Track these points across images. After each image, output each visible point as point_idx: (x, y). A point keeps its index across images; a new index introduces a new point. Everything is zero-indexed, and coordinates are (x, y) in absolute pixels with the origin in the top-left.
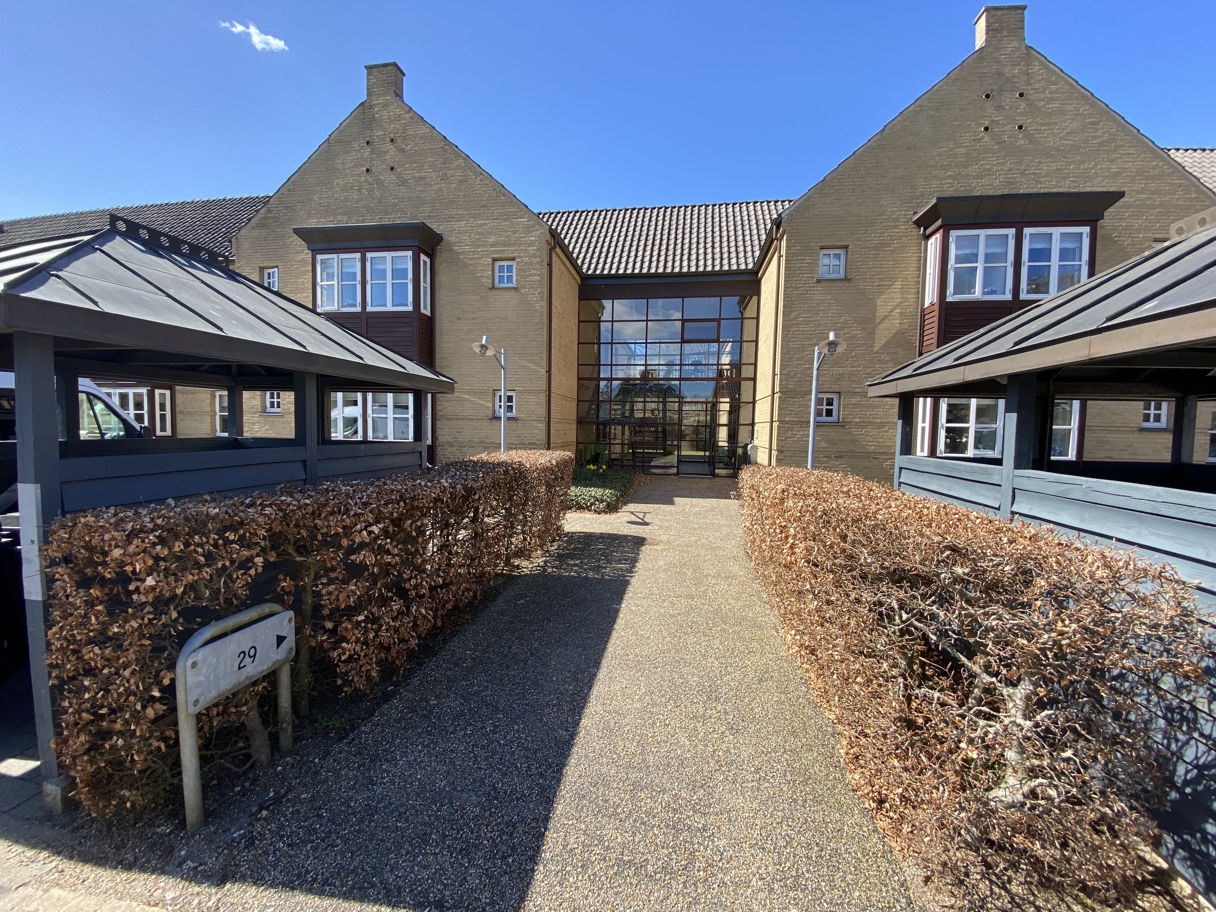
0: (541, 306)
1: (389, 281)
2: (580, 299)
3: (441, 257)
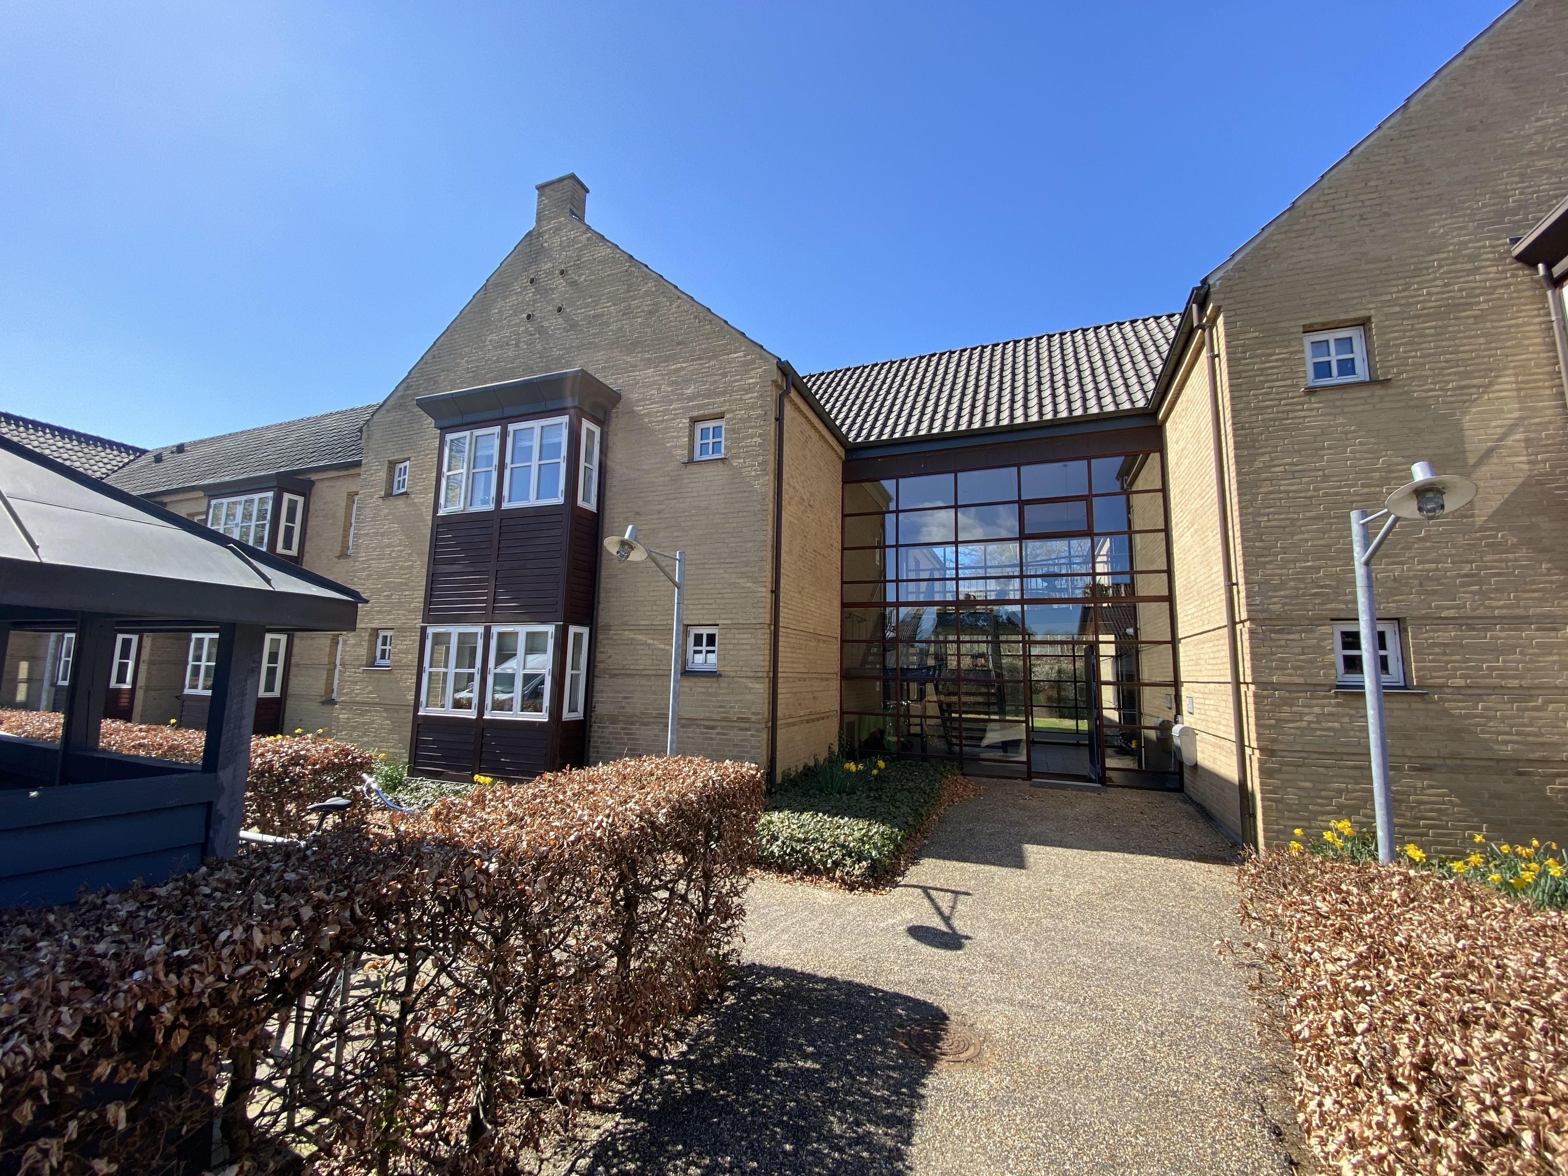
0: (764, 485)
1: (535, 463)
2: (844, 482)
3: (617, 423)
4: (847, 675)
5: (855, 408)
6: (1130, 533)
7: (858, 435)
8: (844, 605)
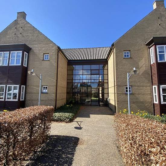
0: (55, 64)
1: (16, 58)
2: (68, 65)
3: (31, 53)
4: (67, 93)
5: (69, 55)
6: (104, 74)
7: (70, 59)
8: (67, 83)
